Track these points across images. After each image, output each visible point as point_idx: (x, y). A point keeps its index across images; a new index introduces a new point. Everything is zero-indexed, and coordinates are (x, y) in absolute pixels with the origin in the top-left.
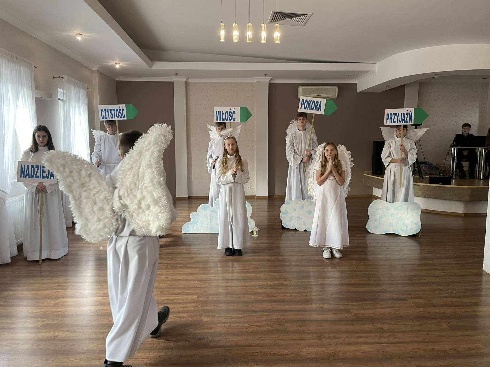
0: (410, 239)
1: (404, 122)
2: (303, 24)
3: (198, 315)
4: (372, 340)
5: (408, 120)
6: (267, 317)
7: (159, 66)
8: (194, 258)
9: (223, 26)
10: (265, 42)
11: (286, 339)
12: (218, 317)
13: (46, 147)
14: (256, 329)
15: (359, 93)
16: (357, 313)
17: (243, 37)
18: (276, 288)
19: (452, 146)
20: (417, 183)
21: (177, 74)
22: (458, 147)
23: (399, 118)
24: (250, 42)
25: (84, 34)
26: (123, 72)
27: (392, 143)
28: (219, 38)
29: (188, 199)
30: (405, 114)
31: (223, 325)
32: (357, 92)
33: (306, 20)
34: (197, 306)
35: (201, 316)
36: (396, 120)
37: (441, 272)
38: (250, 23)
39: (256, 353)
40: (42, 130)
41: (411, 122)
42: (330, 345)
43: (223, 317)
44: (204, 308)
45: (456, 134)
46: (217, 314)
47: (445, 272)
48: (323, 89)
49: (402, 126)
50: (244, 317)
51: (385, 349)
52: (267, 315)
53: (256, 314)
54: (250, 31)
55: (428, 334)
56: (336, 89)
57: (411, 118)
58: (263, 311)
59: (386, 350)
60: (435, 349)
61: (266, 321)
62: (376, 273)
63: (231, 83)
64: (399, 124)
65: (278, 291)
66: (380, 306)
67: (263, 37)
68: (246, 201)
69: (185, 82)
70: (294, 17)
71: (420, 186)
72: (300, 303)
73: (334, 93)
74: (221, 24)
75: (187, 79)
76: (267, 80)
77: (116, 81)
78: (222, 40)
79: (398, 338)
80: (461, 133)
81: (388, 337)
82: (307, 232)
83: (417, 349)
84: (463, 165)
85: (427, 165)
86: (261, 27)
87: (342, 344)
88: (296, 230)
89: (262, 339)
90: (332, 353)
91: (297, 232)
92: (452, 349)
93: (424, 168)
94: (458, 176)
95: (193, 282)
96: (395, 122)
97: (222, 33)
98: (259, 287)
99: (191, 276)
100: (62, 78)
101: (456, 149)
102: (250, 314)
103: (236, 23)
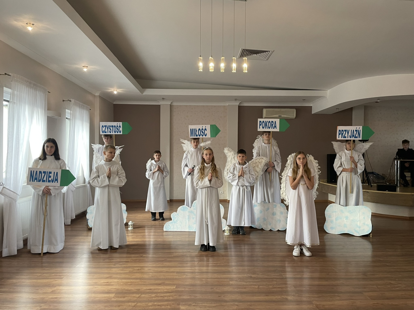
0: (363, 239)
1: (353, 137)
2: (266, 59)
3: (176, 304)
5: (357, 136)
6: (237, 307)
7: (149, 92)
8: (173, 253)
9: (201, 59)
10: (235, 71)
12: (194, 306)
13: (53, 156)
15: (313, 114)
16: (318, 304)
17: (217, 68)
18: (245, 280)
19: (395, 159)
20: (366, 190)
21: (163, 99)
22: (400, 159)
23: (350, 134)
24: (223, 71)
25: (89, 67)
26: (120, 97)
27: (342, 155)
28: (198, 68)
29: (169, 201)
30: (355, 131)
32: (312, 113)
33: (268, 56)
34: (175, 295)
35: (179, 305)
36: (346, 135)
37: (391, 268)
38: (223, 57)
40: (50, 141)
41: (360, 138)
43: (198, 306)
44: (182, 297)
45: (398, 149)
46: (193, 303)
48: (284, 111)
49: (352, 141)
50: (217, 306)
52: (237, 305)
53: (228, 304)
54: (223, 63)
56: (294, 111)
57: (359, 134)
58: (234, 301)
62: (334, 268)
63: (207, 106)
64: (349, 139)
65: (247, 284)
66: (338, 298)
67: (233, 68)
68: (220, 204)
69: (170, 105)
70: (259, 53)
71: (369, 193)
72: (266, 295)
73: (292, 114)
74: (200, 57)
75: (172, 103)
76: (237, 103)
77: (114, 104)
78: (201, 70)
80: (402, 148)
82: (272, 231)
84: (405, 175)
85: (375, 174)
86: (232, 59)
88: (262, 229)
91: (264, 232)
93: (372, 177)
94: (402, 184)
95: (172, 274)
96: (345, 137)
97: (201, 64)
98: (231, 279)
99: (171, 269)
100: (70, 101)
101: (399, 161)
102: (222, 304)
103: (212, 57)
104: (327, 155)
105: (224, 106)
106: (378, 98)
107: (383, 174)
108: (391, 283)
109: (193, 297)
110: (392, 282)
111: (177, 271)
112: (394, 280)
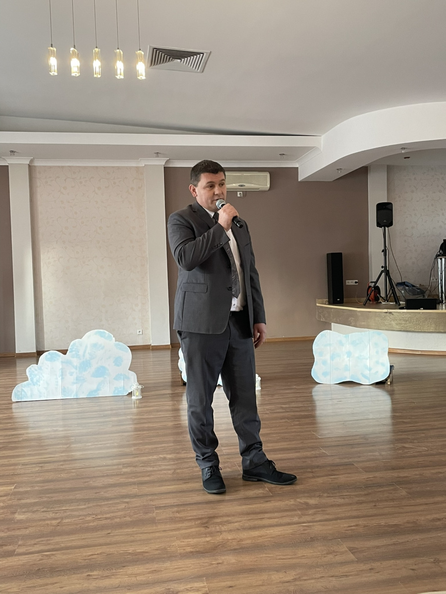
0: (376, 387)
2: (200, 70)
3: (9, 512)
4: (287, 520)
6: (126, 504)
8: (23, 434)
9: (54, 53)
10: (122, 77)
11: (150, 531)
12: (44, 512)
14: (104, 522)
15: (301, 182)
17: (86, 69)
18: (152, 464)
19: (438, 256)
21: (12, 151)
24: (99, 76)
28: (48, 68)
29: (36, 355)
31: (49, 522)
32: (299, 180)
33: (203, 63)
34: (10, 500)
35: (14, 513)
37: (410, 425)
38: (97, 48)
39: (95, 554)
42: (221, 532)
43: (51, 511)
44: (23, 501)
46: (43, 508)
47: (416, 425)
50: (88, 507)
51: (304, 530)
52: (127, 503)
53: (110, 502)
54: (97, 60)
55: (375, 506)
56: (266, 176)
58: (122, 498)
59: (305, 532)
60: (382, 524)
61: (123, 510)
62: (314, 433)
63: (104, 167)
65: (155, 469)
66: (311, 475)
67: (119, 72)
69: (27, 166)
71: (393, 314)
72: (185, 482)
73: (263, 182)
74: (51, 48)
75: (32, 161)
76: (161, 162)
78: (53, 73)
79: (328, 514)
81: (315, 514)
83: (354, 526)
86: (116, 54)
87: (239, 529)
89: (111, 535)
90: (221, 543)
92: (408, 522)
95: (12, 468)
97: (53, 62)
98: (125, 465)
101: (443, 259)
102: (99, 504)
103: (74, 47)
104: (328, 254)
105: (137, 167)
106: (403, 147)
107: (420, 285)
108: (404, 447)
109: (46, 499)
110: (407, 445)
111: (24, 463)
112: (411, 442)
